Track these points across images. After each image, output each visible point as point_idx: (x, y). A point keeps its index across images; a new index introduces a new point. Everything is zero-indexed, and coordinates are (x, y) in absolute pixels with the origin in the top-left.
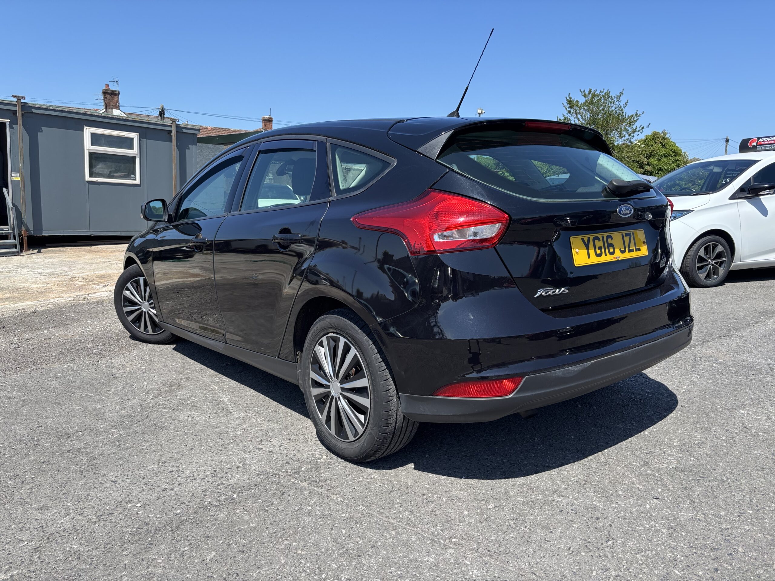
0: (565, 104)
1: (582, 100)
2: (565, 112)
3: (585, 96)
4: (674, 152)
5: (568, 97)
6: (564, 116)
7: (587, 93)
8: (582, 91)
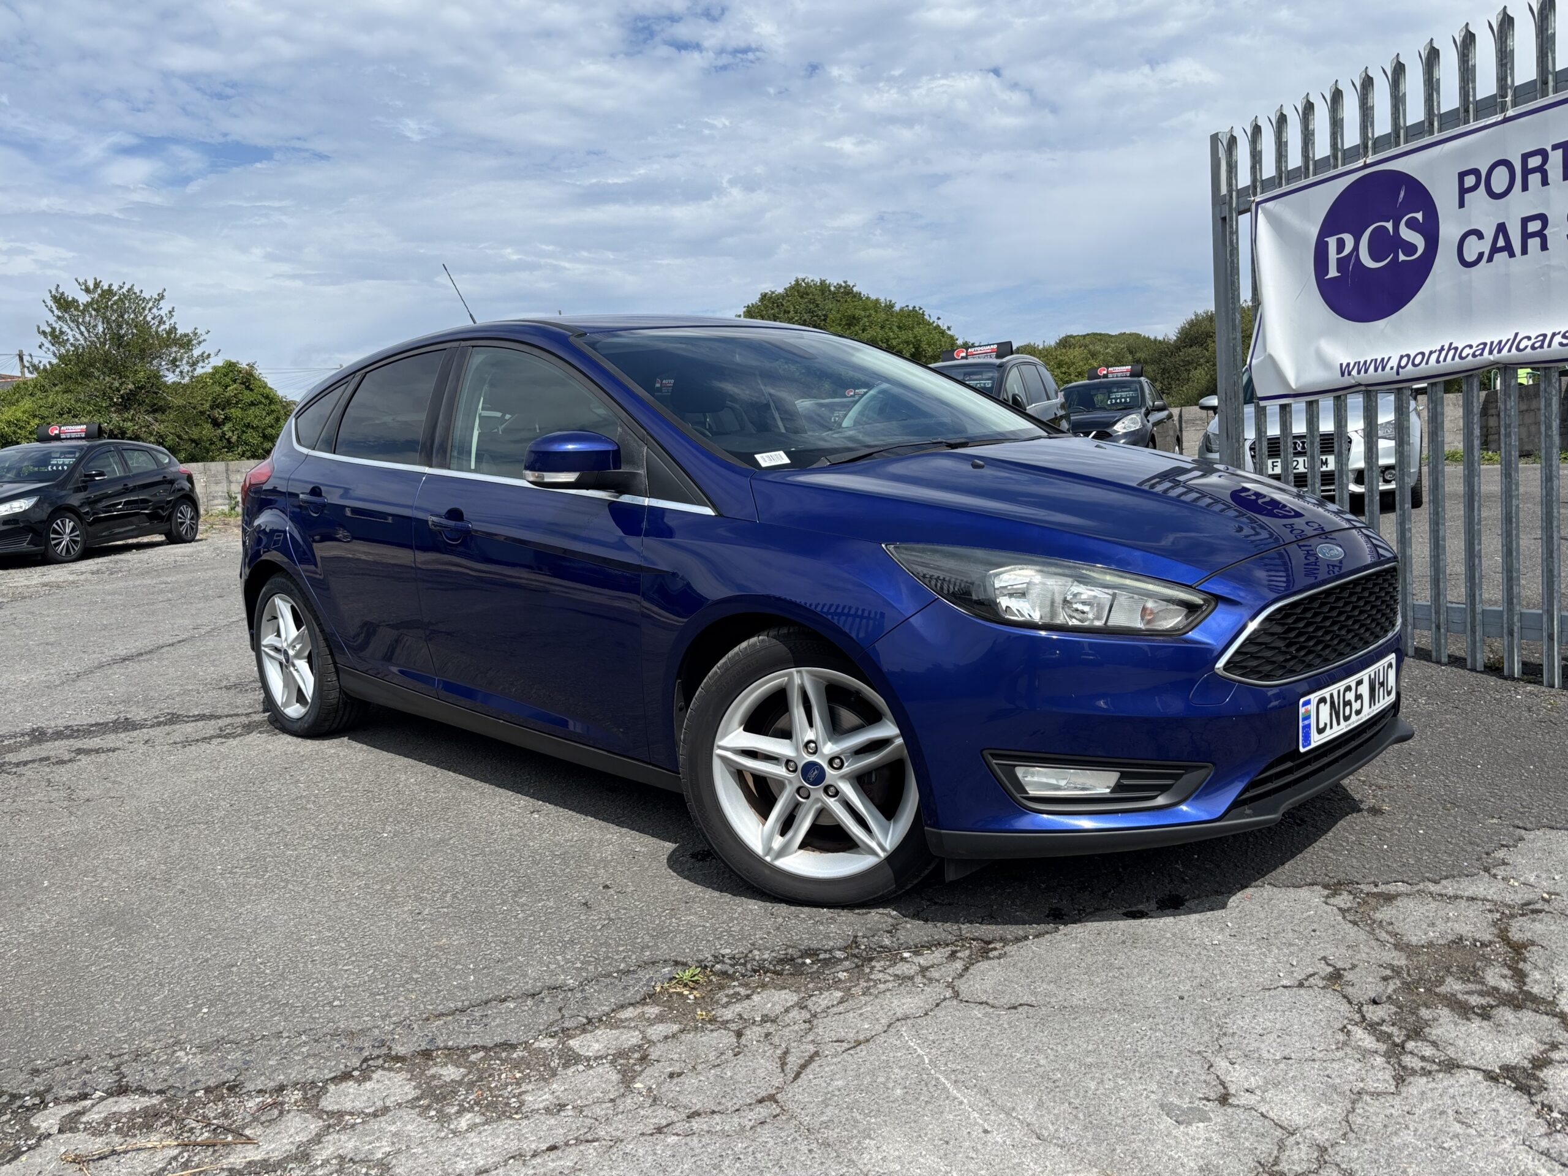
0: (50, 303)
1: (83, 298)
2: (52, 320)
3: (87, 290)
4: (267, 397)
5: (54, 292)
6: (49, 325)
7: (92, 287)
8: (81, 280)
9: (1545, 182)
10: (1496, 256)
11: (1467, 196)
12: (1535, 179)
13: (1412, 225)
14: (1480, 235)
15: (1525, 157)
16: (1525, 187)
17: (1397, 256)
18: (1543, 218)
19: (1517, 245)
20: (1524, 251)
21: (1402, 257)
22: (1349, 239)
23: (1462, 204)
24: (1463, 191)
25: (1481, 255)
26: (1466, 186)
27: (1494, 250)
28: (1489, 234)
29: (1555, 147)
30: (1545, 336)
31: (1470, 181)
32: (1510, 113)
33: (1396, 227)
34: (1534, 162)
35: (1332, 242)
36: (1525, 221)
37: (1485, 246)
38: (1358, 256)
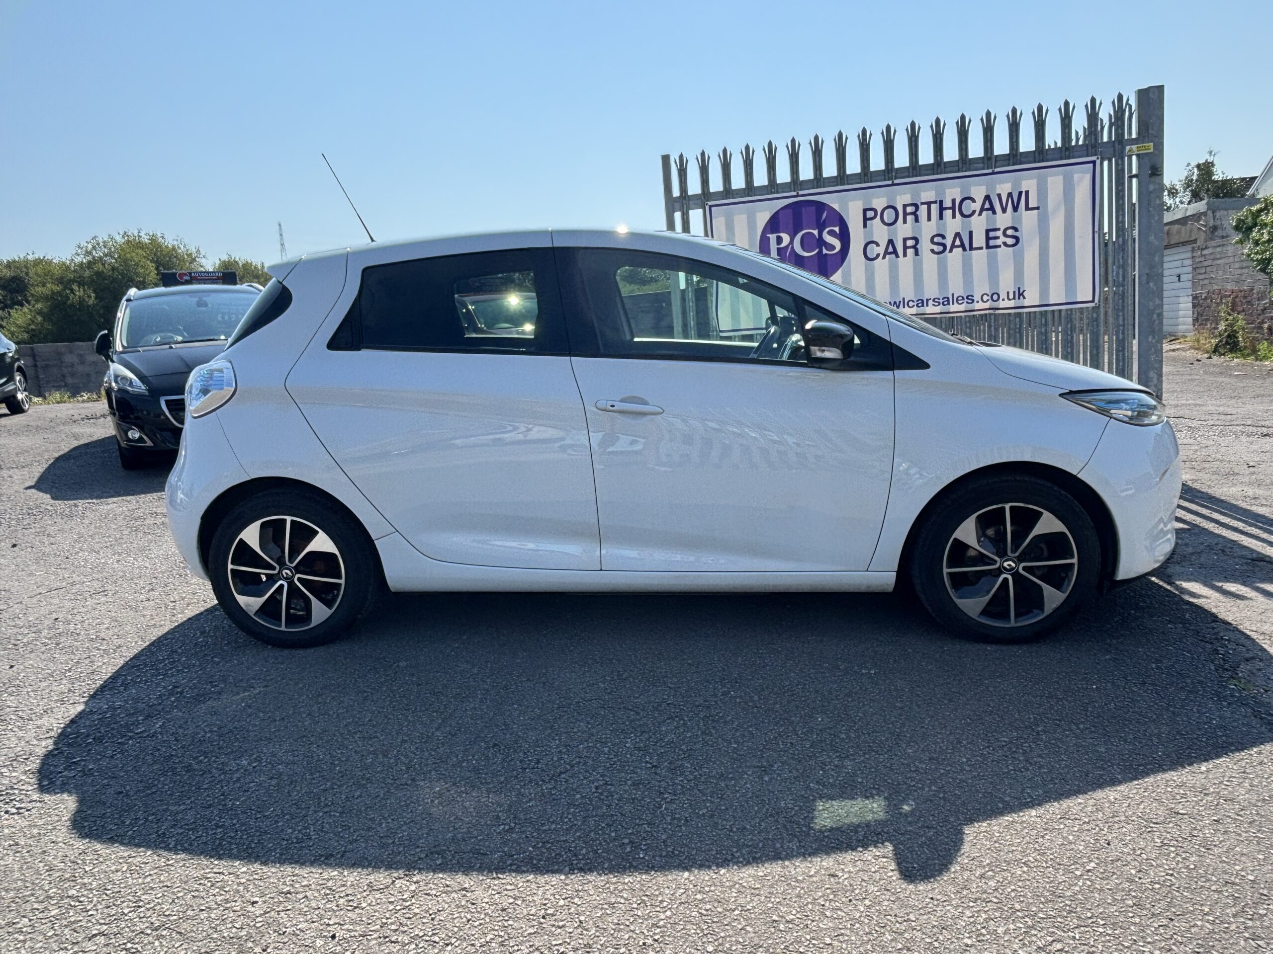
9: (917, 220)
10: (887, 256)
11: (868, 222)
12: (910, 218)
13: (831, 233)
14: (878, 245)
15: (905, 206)
16: (905, 222)
17: (821, 251)
18: (916, 240)
19: (900, 250)
20: (905, 255)
21: (825, 251)
22: (786, 238)
23: (865, 226)
24: (865, 219)
25: (878, 255)
26: (868, 216)
27: (886, 253)
28: (883, 244)
29: (922, 204)
30: (923, 301)
31: (870, 214)
32: (896, 181)
33: (820, 234)
34: (910, 209)
35: (773, 237)
36: (905, 240)
37: (881, 250)
38: (793, 247)
